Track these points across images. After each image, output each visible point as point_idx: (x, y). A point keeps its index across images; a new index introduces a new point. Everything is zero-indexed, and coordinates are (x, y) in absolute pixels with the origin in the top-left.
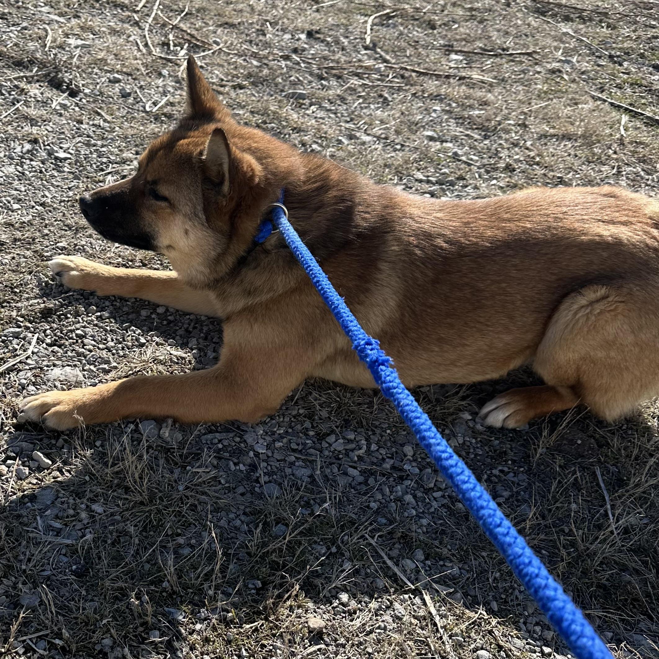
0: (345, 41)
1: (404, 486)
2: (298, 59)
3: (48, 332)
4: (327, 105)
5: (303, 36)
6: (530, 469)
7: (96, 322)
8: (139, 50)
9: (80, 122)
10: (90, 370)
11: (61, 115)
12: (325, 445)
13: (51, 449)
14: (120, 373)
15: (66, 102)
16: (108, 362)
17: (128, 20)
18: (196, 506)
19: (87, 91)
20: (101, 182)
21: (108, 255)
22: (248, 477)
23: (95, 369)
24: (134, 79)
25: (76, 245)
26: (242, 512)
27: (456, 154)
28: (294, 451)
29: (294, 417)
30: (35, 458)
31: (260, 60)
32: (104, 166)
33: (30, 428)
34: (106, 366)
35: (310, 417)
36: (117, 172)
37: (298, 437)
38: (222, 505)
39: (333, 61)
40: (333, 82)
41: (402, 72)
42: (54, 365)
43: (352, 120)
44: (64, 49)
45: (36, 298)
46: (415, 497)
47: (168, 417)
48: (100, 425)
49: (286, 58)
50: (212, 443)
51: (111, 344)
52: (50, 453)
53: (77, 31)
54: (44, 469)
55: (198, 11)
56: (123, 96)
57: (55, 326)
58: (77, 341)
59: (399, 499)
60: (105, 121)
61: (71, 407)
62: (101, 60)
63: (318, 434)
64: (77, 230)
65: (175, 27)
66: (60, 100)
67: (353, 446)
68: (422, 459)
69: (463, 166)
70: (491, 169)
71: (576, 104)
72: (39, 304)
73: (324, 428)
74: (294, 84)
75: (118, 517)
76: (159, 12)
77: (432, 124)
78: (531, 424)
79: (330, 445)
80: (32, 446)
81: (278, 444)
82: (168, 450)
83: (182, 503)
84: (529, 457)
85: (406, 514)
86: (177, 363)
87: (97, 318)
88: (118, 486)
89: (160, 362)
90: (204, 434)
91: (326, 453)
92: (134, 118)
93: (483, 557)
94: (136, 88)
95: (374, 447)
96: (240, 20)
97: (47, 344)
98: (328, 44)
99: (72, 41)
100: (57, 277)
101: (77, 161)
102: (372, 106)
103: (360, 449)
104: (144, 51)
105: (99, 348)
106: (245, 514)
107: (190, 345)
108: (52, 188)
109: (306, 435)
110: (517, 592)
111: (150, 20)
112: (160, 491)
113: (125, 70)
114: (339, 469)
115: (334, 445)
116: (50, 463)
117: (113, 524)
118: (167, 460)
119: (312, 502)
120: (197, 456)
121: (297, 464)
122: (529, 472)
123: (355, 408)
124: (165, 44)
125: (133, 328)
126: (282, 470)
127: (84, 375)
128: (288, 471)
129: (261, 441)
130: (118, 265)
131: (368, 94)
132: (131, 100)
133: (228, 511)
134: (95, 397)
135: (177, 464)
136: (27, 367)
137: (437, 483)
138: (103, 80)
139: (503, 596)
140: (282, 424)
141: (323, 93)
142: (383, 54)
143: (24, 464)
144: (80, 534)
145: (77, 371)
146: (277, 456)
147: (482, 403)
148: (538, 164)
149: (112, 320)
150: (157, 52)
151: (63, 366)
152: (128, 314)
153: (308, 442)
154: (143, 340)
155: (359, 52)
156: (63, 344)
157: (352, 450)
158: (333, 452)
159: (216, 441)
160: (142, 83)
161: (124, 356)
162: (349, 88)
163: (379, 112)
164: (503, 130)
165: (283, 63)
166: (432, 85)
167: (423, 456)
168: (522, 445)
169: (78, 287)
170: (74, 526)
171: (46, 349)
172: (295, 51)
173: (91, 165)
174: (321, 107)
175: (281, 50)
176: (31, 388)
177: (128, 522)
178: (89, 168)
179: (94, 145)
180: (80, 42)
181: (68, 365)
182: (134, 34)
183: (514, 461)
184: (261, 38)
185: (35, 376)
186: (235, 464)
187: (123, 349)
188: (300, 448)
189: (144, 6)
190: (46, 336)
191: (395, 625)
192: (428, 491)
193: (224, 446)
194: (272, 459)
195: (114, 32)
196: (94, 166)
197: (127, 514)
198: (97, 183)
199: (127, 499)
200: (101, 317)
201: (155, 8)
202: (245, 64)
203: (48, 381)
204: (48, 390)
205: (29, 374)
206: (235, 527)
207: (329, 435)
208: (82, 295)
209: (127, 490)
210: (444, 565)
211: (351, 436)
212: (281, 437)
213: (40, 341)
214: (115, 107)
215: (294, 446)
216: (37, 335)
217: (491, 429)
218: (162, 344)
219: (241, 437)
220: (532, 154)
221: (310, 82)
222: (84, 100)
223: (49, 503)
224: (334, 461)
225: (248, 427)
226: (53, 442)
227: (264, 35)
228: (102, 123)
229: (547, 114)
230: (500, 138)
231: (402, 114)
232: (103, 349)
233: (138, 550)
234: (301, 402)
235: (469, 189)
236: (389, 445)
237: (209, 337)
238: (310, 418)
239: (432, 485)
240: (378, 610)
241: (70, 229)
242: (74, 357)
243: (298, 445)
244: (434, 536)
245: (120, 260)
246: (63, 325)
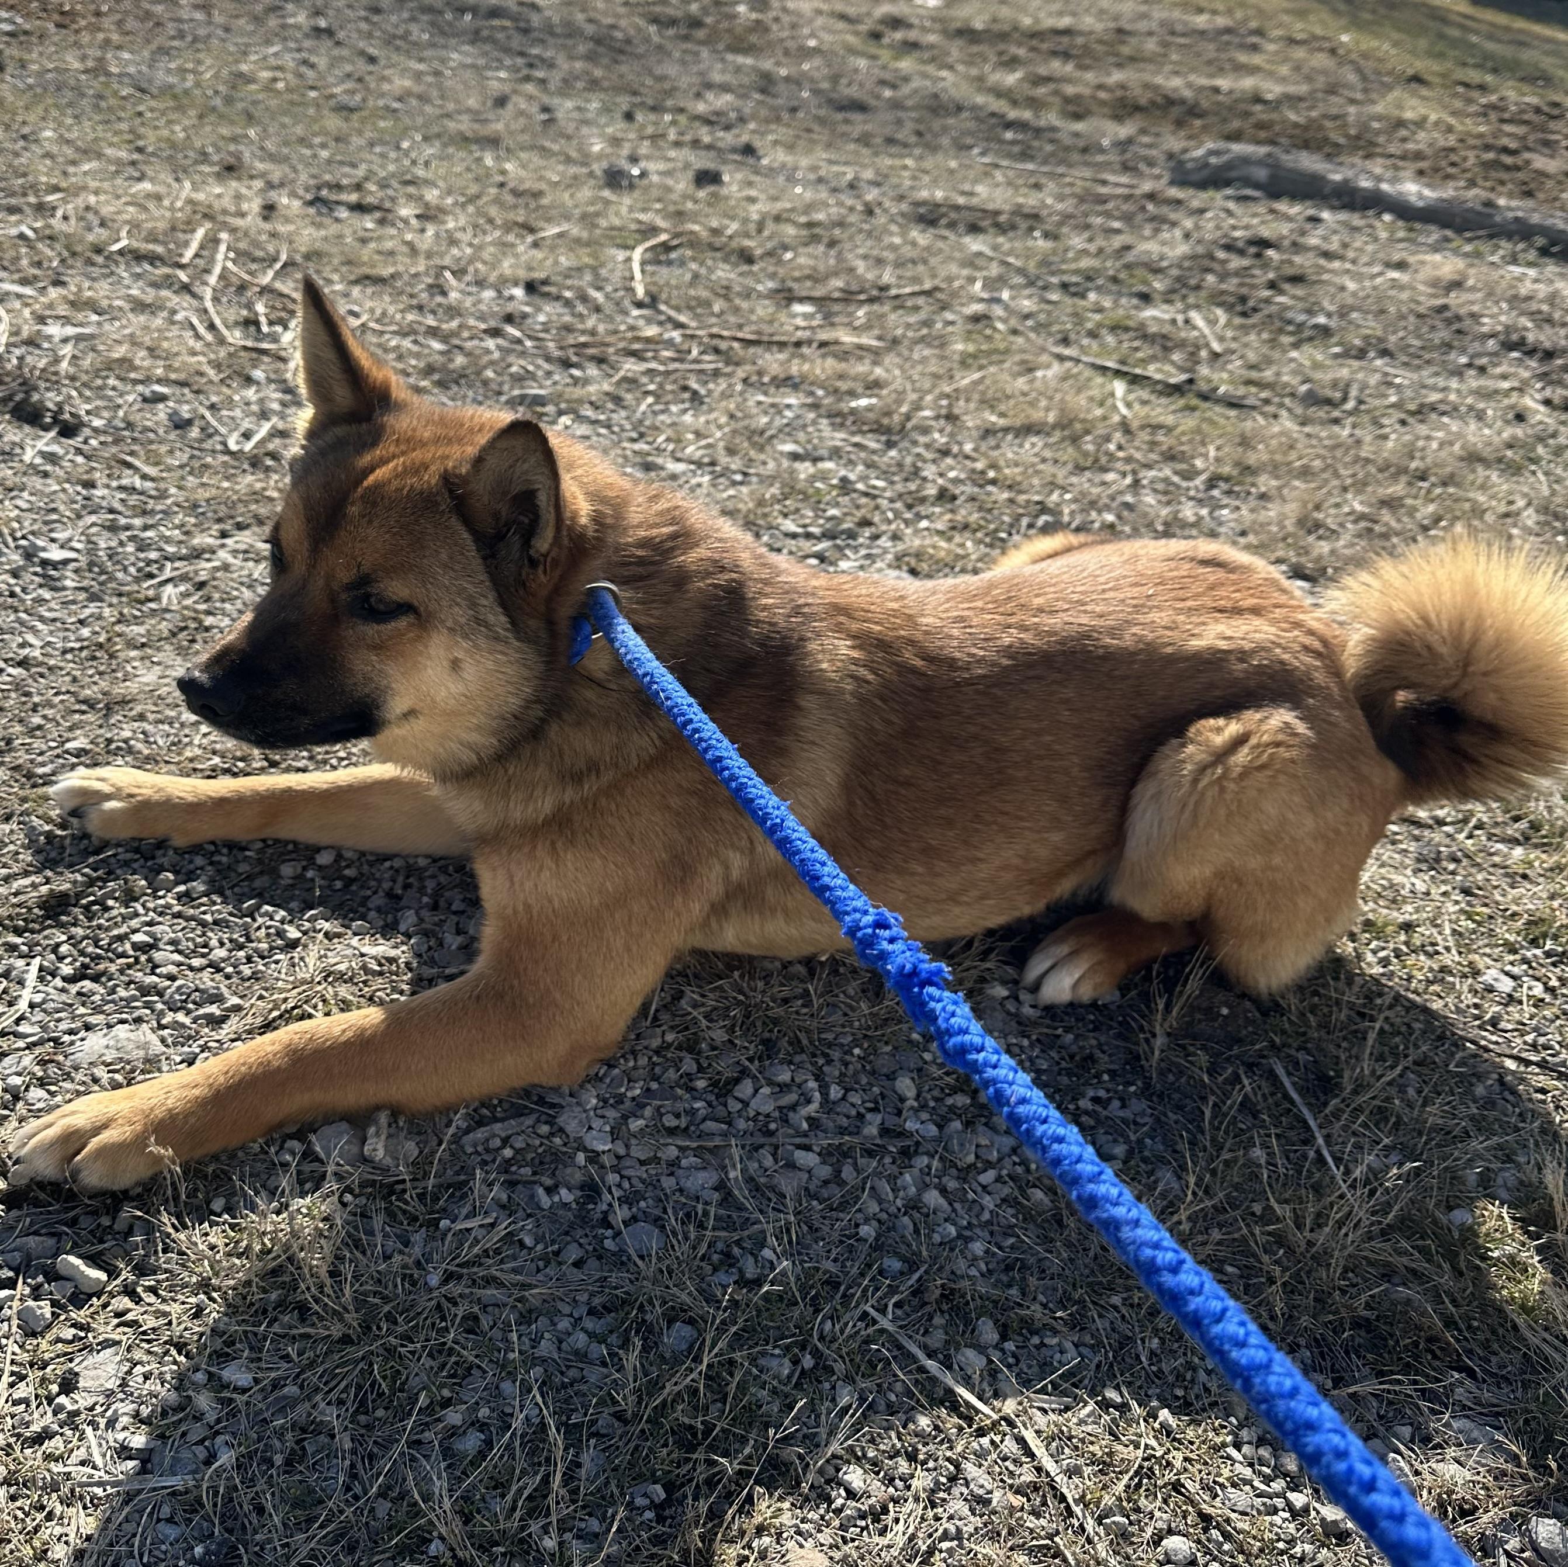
0: (598, 296)
1: (916, 1171)
2: (517, 334)
3: (64, 949)
4: (589, 413)
5: (519, 292)
6: (1147, 1086)
7: (177, 909)
8: (198, 336)
9: (90, 485)
10: (177, 1025)
11: (46, 475)
12: (734, 1106)
13: (101, 1241)
14: (249, 1020)
15: (55, 448)
16: (217, 998)
17: (168, 282)
18: (476, 1318)
19: (97, 423)
20: (149, 600)
21: (188, 754)
22: (583, 1218)
23: (187, 1021)
24: (197, 392)
25: (109, 741)
26: (584, 1310)
27: (844, 480)
28: (672, 1132)
29: (657, 1052)
30: (63, 1272)
31: (445, 339)
32: (153, 569)
33: (42, 1196)
34: (214, 1009)
35: (691, 1047)
36: (184, 578)
37: (676, 1098)
38: (535, 1302)
39: (583, 332)
40: (592, 371)
41: (716, 342)
42: (88, 1027)
43: (642, 435)
44: (38, 346)
45: (26, 874)
46: (943, 1191)
47: (378, 1108)
48: (215, 1158)
49: (495, 333)
50: (487, 1150)
51: (220, 953)
52: (101, 1253)
53: (62, 310)
54: (90, 1296)
55: (307, 257)
56: (177, 427)
57: (79, 932)
58: (137, 960)
59: (913, 1205)
60: (144, 477)
61: (138, 1127)
62: (122, 360)
63: (714, 1084)
64: (108, 707)
65: (265, 290)
66: (40, 445)
67: (791, 1098)
68: (937, 1100)
69: (864, 500)
70: (914, 502)
71: (1031, 370)
72: (34, 886)
73: (724, 1067)
74: (518, 380)
75: (291, 1390)
76: (230, 264)
77: (789, 430)
78: (1124, 989)
79: (746, 1104)
80: (51, 1242)
81: (636, 1124)
82: (390, 1190)
83: (443, 1318)
84: (1138, 1058)
85: (937, 1238)
86: (381, 974)
87: (179, 897)
88: (281, 1305)
89: (341, 978)
90: (468, 1131)
91: (742, 1124)
92: (206, 466)
93: (1115, 1308)
94: (203, 411)
95: (835, 1092)
96: (391, 270)
97: (64, 979)
98: (568, 303)
99: (54, 330)
100: (74, 821)
101: (91, 564)
102: (674, 408)
103: (809, 1101)
104: (209, 337)
105: (191, 968)
106: (591, 1312)
107: (402, 928)
108: (40, 626)
109: (691, 1089)
110: (1202, 1376)
111: (213, 280)
112: (386, 1299)
113: (173, 376)
114: (774, 1155)
115: (753, 1104)
116: (103, 1276)
117: (282, 1411)
118: (390, 1214)
119: (736, 1251)
120: (459, 1189)
121: (684, 1163)
122: (1147, 1091)
123: (778, 1011)
124: (250, 323)
125: (267, 908)
126: (654, 1184)
127: (163, 1040)
128: (668, 1183)
129: (597, 1123)
130: (213, 774)
131: (661, 386)
132: (195, 433)
133: (553, 1315)
134: (196, 1092)
135: (415, 1219)
136: (21, 1044)
137: (982, 1152)
138: (130, 398)
139: (1180, 1393)
140: (635, 1074)
141: (578, 392)
142: (672, 313)
143: (36, 1294)
144: (201, 1453)
145: (146, 1033)
146: (639, 1152)
147: (1020, 958)
148: (993, 482)
149: (215, 897)
150: (235, 337)
151: (109, 1026)
152: (250, 878)
153: (698, 1105)
154: (293, 933)
155: (626, 313)
156: (104, 973)
157: (793, 1107)
158: (754, 1120)
159: (498, 1142)
160: (214, 399)
161: (256, 977)
162: (625, 379)
163: (688, 418)
164: (916, 428)
165: (491, 343)
166: (773, 362)
167: (936, 1093)
168: (1119, 1036)
169: (125, 834)
170: (184, 1434)
171: (63, 990)
172: (509, 319)
173: (125, 569)
174: (579, 418)
175: (482, 318)
176: (36, 1094)
177: (318, 1398)
178: (120, 575)
179: (127, 528)
180: (70, 331)
181: (123, 1022)
182: (184, 309)
183: (1113, 1074)
184: (439, 299)
185: (42, 1063)
186: (550, 1191)
187: (249, 960)
188: (683, 1122)
189: (197, 255)
190: (61, 959)
191: (978, 1522)
192: (965, 1173)
193: (517, 1151)
194: (627, 1162)
195: (140, 306)
196: (132, 570)
197: (312, 1377)
198: (142, 602)
199: (307, 1336)
200: (187, 894)
201: (220, 256)
202: (415, 348)
203: (76, 1068)
204: (79, 1094)
205: (28, 1060)
206: (576, 1353)
207: (737, 1081)
208: (137, 850)
209: (303, 1309)
210: (1043, 1344)
211: (784, 1076)
212: (639, 1104)
213: (45, 974)
214: (163, 449)
215: (670, 1121)
216: (36, 962)
217: (1050, 1010)
218: (339, 935)
219: (551, 1121)
220: (979, 466)
221: (549, 374)
222: (93, 442)
223: (112, 1384)
224: (763, 1140)
225: (562, 1096)
226: (106, 1221)
227: (444, 293)
228: (138, 483)
229: (983, 393)
230: (915, 443)
231: (732, 416)
232: (201, 969)
233: (353, 1466)
234: (664, 1017)
235: (884, 542)
236: (864, 1080)
237: (442, 903)
238: (690, 1050)
239: (971, 1158)
240: (933, 1491)
241: (92, 707)
242: (134, 999)
243: (678, 1116)
244: (1005, 1278)
245: (216, 760)
246: (99, 927)
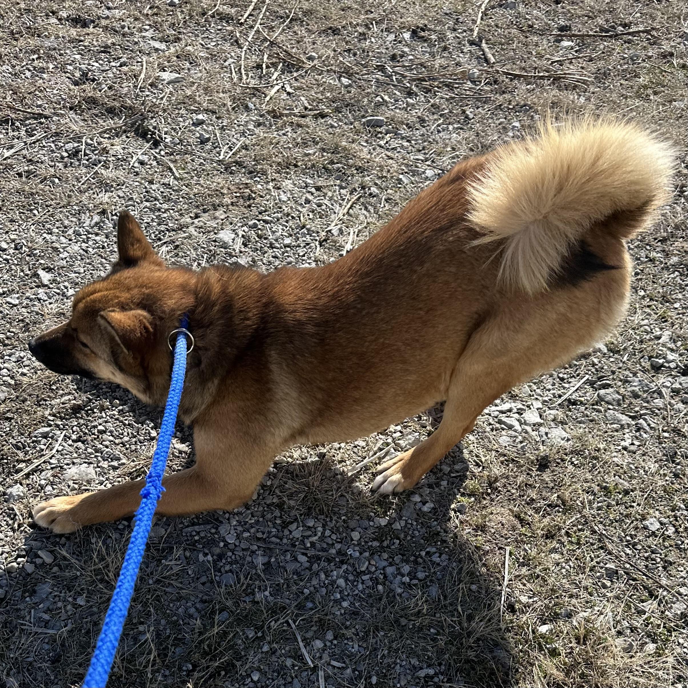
1: (341, 570)
3: (75, 428)
7: (117, 416)
10: (103, 467)
12: (286, 533)
13: (55, 547)
16: (118, 459)
23: (106, 466)
28: (259, 539)
29: (268, 506)
30: (40, 555)
34: (116, 463)
37: (266, 526)
42: (74, 463)
46: (347, 580)
51: (127, 438)
58: (98, 437)
59: (332, 583)
63: (283, 522)
67: (310, 533)
68: (365, 542)
79: (291, 533)
80: (40, 544)
81: (246, 535)
86: (178, 457)
87: (119, 411)
90: (186, 527)
91: (286, 541)
95: (327, 533)
97: (72, 441)
103: (316, 535)
105: (115, 443)
109: (274, 523)
114: (291, 555)
115: (294, 533)
121: (257, 552)
125: (148, 421)
126: (243, 558)
127: (96, 473)
128: (249, 559)
129: (232, 532)
136: (50, 467)
140: (255, 514)
143: (31, 561)
145: (91, 469)
146: (243, 545)
149: (132, 413)
151: (80, 464)
154: (154, 434)
156: (86, 440)
157: (308, 537)
158: (291, 540)
159: (195, 533)
161: (136, 451)
171: (71, 445)
176: (49, 488)
181: (85, 463)
185: (54, 476)
186: (205, 555)
187: (136, 443)
190: (73, 432)
192: (359, 574)
194: (238, 548)
200: (122, 410)
205: (50, 474)
207: (292, 523)
211: (311, 523)
212: (251, 527)
213: (66, 438)
216: (64, 432)
224: (290, 548)
232: (118, 444)
234: (277, 491)
238: (280, 507)
242: (92, 453)
243: (264, 533)
246: (89, 420)
